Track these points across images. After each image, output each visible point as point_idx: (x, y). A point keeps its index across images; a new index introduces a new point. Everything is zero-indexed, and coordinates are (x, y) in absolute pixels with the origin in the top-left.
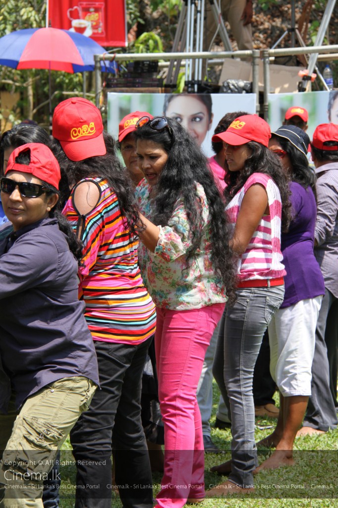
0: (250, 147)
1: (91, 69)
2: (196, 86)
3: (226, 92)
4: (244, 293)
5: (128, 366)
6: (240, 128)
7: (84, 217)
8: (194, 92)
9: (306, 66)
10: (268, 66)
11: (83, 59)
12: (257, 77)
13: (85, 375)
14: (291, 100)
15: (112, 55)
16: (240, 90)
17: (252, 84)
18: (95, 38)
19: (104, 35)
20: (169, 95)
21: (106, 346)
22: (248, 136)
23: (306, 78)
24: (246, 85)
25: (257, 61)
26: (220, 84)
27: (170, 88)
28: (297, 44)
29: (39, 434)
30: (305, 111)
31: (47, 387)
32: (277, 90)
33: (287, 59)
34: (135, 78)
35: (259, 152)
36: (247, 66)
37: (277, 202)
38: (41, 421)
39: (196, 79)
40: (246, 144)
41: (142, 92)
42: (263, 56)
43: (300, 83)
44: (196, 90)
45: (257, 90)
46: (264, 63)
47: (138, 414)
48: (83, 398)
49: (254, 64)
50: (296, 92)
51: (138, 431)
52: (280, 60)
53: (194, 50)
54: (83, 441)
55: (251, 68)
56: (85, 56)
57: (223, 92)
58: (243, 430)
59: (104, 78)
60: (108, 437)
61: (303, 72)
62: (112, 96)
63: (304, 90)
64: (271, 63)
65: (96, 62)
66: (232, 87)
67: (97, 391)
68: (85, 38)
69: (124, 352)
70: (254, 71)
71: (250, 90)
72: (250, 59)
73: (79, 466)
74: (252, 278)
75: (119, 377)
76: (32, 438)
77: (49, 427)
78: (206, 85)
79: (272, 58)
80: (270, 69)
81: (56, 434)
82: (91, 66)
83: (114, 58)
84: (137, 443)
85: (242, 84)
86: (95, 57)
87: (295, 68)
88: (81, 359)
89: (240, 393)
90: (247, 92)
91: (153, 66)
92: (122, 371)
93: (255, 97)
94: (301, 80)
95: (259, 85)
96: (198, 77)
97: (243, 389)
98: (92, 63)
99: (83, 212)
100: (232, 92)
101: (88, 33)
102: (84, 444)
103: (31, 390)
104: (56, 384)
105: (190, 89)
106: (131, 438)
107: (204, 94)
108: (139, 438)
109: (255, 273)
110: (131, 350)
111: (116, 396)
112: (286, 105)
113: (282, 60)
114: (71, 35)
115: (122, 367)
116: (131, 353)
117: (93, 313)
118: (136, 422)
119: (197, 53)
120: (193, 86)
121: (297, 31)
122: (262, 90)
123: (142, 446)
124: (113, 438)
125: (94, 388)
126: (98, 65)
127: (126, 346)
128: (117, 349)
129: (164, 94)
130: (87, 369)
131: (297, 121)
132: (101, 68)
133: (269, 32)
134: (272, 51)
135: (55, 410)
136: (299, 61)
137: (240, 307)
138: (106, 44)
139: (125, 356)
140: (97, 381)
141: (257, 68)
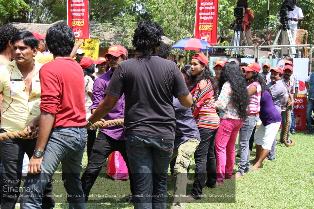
0: (253, 72)
1: (206, 50)
2: (236, 56)
3: (246, 58)
4: (249, 117)
5: (212, 136)
6: (251, 66)
7: (201, 90)
8: (236, 58)
9: (270, 51)
10: (259, 51)
11: (203, 47)
12: (255, 54)
13: (197, 138)
14: (265, 61)
15: (212, 46)
16: (250, 57)
17: (253, 56)
18: (208, 42)
19: (210, 41)
20: (228, 58)
21: (206, 129)
22: (253, 69)
23: (270, 55)
24: (252, 56)
25: (255, 49)
26: (244, 55)
27: (228, 56)
28: (268, 45)
29: (186, 154)
30: (269, 64)
31: (186, 141)
32: (261, 58)
33: (265, 49)
34: (218, 53)
35: (256, 74)
36: (252, 51)
37: (260, 91)
38: (186, 151)
39: (237, 54)
40: (252, 71)
41: (220, 57)
42: (257, 48)
43: (268, 56)
44: (236, 57)
45: (255, 58)
46: (258, 50)
47: (213, 151)
48: (197, 144)
49: (254, 50)
50: (267, 59)
51: (213, 156)
52: (262, 49)
53: (236, 45)
54: (198, 158)
55: (253, 51)
56: (204, 47)
57: (244, 58)
58: (245, 158)
59: (209, 53)
60: (205, 157)
61: (269, 53)
62: (211, 58)
63: (269, 58)
64: (260, 50)
65: (207, 48)
66: (247, 56)
67: (200, 143)
68: (205, 42)
69: (211, 131)
70: (254, 52)
71: (253, 58)
72: (254, 49)
73: (196, 165)
74: (251, 113)
75: (209, 139)
76: (184, 155)
77: (189, 152)
78: (240, 56)
79: (260, 49)
80: (259, 52)
81: (191, 155)
82: (205, 49)
83: (212, 47)
84: (212, 160)
85: (250, 56)
86: (207, 47)
87: (267, 52)
88: (195, 134)
89: (245, 147)
90: (252, 58)
91: (224, 50)
92: (210, 137)
93: (254, 60)
94: (268, 55)
95: (256, 56)
96: (237, 53)
97: (246, 146)
98: (206, 48)
99: (201, 89)
100: (247, 58)
101: (206, 40)
102: (198, 159)
103: (181, 142)
104: (189, 140)
105: (235, 57)
106: (210, 158)
107: (239, 58)
108: (213, 159)
109: (252, 111)
110: (213, 131)
111: (208, 145)
112: (263, 62)
113: (263, 49)
114: (201, 41)
115: (210, 136)
116: (213, 132)
117: (202, 119)
118: (212, 154)
119: (237, 46)
120: (235, 56)
121: (268, 41)
122: (256, 58)
123: (214, 161)
124: (207, 157)
125: (200, 142)
126: (208, 49)
127: (212, 129)
128: (209, 130)
129: (227, 58)
130: (197, 136)
131: (266, 67)
132: (208, 50)
133: (260, 42)
134: (260, 46)
135: (190, 147)
136: (268, 50)
137: (247, 121)
138: (211, 44)
139: (211, 132)
140: (200, 140)
141: (255, 51)
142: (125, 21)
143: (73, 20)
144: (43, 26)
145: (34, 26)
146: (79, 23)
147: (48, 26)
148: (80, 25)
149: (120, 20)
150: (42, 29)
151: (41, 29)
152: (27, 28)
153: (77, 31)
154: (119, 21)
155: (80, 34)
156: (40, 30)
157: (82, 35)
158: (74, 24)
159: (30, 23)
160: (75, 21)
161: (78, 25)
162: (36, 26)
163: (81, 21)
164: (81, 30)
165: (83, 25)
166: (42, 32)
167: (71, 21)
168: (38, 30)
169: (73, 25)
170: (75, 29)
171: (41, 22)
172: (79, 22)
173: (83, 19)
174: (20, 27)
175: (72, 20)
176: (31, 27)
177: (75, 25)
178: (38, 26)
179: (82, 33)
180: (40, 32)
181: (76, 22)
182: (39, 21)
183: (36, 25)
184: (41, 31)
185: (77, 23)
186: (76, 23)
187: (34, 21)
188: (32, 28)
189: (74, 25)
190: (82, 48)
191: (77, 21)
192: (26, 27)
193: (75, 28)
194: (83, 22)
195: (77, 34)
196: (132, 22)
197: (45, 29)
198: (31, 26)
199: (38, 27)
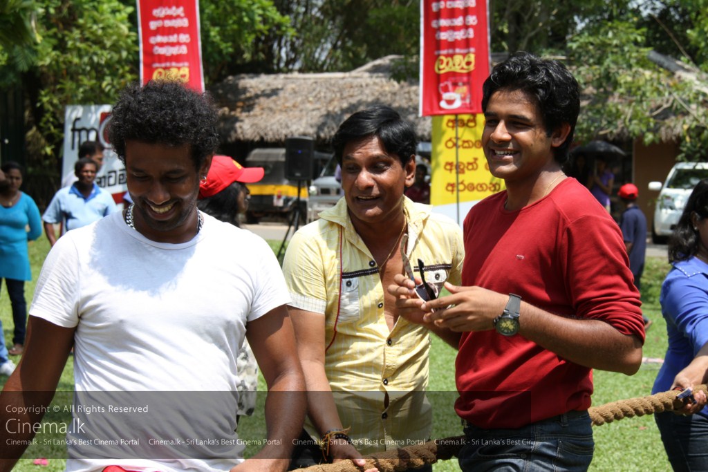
142: (610, 45)
143: (439, 55)
144: (331, 79)
145: (302, 81)
146: (457, 64)
147: (343, 78)
148: (462, 68)
149: (592, 44)
150: (327, 88)
151: (324, 90)
152: (282, 89)
153: (454, 90)
154: (591, 47)
155: (463, 99)
156: (322, 94)
157: (468, 101)
158: (441, 67)
159: (287, 73)
160: (447, 56)
161: (457, 69)
162: (309, 82)
163: (464, 55)
164: (464, 84)
165: (472, 67)
166: (328, 98)
167: (432, 59)
168: (314, 94)
169: (439, 69)
170: (446, 83)
171: (319, 69)
172: (458, 58)
173: (472, 50)
174: (262, 87)
175: (436, 53)
176: (293, 86)
177: (447, 70)
178: (316, 83)
179: (469, 96)
180: (323, 100)
181: (449, 59)
182: (312, 66)
183: (309, 79)
184: (325, 97)
185: (451, 64)
186: (447, 63)
187: (297, 65)
188: (297, 89)
189: (442, 72)
190: (466, 145)
191: (452, 56)
192: (280, 87)
193: (446, 80)
194: (472, 58)
195: (452, 98)
196: (635, 48)
197: (336, 89)
198: (293, 83)
199: (314, 85)
